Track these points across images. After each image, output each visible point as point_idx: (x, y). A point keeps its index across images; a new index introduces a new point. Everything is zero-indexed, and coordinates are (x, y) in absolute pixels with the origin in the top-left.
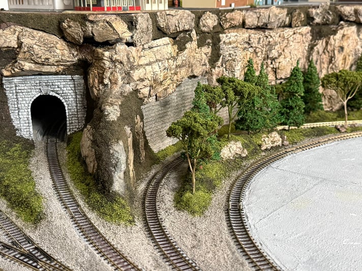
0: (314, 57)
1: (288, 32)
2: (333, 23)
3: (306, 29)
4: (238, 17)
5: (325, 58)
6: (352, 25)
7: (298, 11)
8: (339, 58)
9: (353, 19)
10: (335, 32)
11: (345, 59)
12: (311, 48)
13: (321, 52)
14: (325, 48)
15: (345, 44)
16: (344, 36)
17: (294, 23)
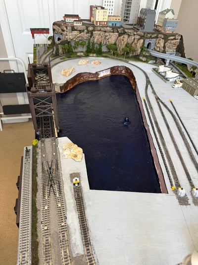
0: (118, 41)
1: (111, 34)
2: (123, 33)
3: (116, 34)
4: (99, 28)
9: (128, 33)
10: (122, 36)
11: (124, 43)
12: (117, 38)
14: (120, 39)
15: (124, 39)
17: (114, 32)
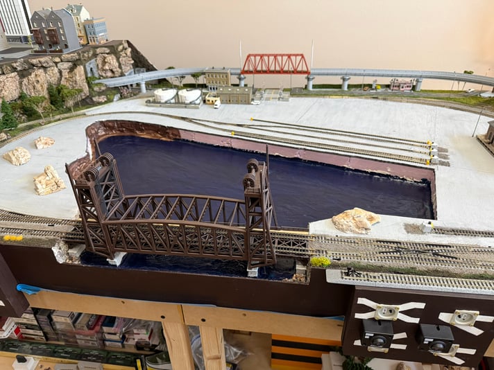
0: (24, 87)
2: (30, 68)
3: (13, 74)
5: (31, 87)
6: (39, 69)
7: (5, 66)
8: (38, 87)
9: (40, 65)
10: (30, 74)
11: (42, 86)
12: (21, 83)
13: (27, 84)
14: (29, 83)
15: (39, 79)
16: (36, 75)
17: (5, 72)
